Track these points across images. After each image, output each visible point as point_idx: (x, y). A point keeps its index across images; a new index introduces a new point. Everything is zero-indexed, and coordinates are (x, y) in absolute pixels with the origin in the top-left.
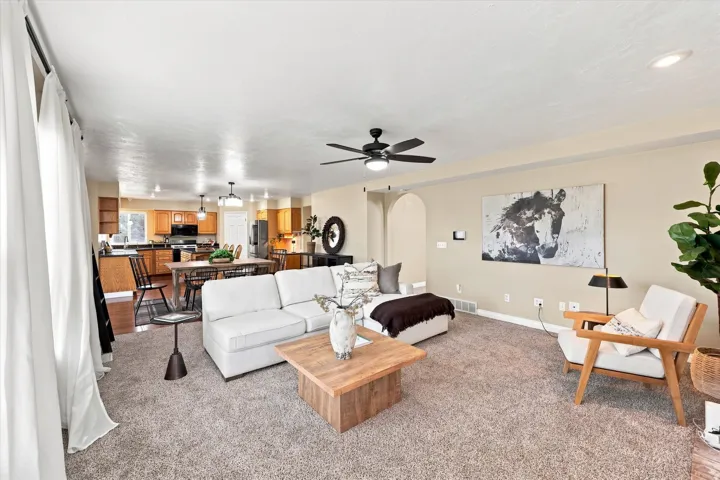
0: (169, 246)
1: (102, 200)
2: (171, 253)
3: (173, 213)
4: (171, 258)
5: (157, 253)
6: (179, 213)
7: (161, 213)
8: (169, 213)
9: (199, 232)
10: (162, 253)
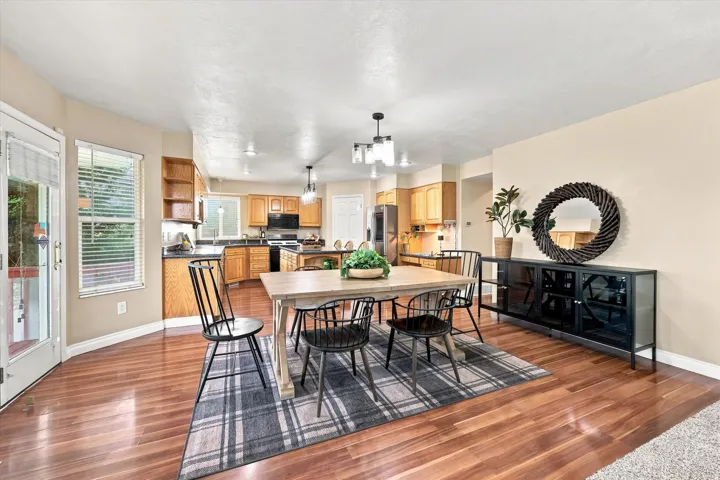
0: (265, 241)
1: (169, 162)
2: (268, 251)
3: (270, 198)
4: (268, 258)
5: (251, 251)
6: (277, 199)
7: (256, 198)
8: (266, 198)
9: (300, 224)
10: (257, 250)
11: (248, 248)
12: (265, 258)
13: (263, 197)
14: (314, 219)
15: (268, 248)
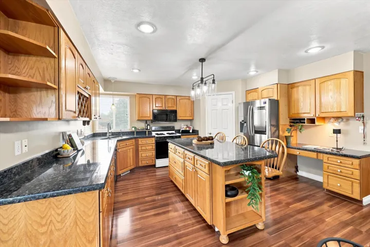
0: (150, 133)
2: (154, 142)
3: (154, 97)
4: (154, 147)
5: (140, 143)
6: (159, 97)
7: (142, 96)
8: (151, 97)
9: (178, 118)
10: (145, 141)
11: (137, 139)
12: (151, 147)
13: (148, 96)
14: (188, 114)
15: (154, 139)
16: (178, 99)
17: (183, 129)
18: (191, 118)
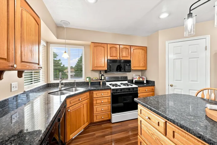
2: (110, 94)
3: (109, 46)
5: (95, 96)
6: (114, 47)
8: (106, 46)
9: (132, 68)
10: (100, 94)
11: (92, 92)
12: (106, 101)
13: (103, 45)
14: (142, 64)
15: (109, 91)
16: (132, 49)
17: (136, 80)
18: (144, 68)
